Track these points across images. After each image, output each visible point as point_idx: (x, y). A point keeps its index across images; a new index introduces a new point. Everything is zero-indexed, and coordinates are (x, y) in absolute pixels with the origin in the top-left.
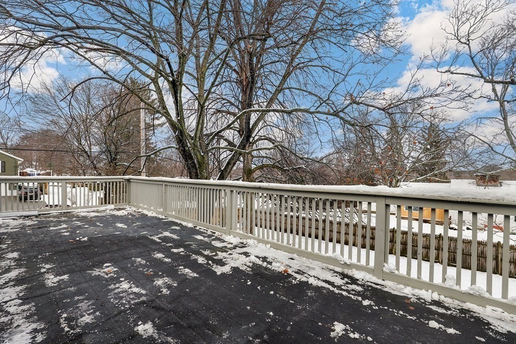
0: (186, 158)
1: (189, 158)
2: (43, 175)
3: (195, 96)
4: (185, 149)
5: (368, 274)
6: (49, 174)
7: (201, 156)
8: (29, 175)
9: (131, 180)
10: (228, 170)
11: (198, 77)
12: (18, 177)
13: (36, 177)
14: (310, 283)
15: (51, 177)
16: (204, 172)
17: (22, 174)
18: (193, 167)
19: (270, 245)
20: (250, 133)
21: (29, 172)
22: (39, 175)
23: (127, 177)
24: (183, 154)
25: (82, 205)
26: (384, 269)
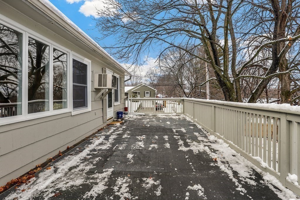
0: (222, 86)
1: (224, 85)
2: (164, 97)
3: (218, 45)
4: (220, 79)
5: (276, 179)
6: (166, 97)
7: (231, 83)
8: (159, 97)
9: (184, 100)
10: (259, 93)
11: (230, 28)
12: (155, 98)
13: (162, 98)
14: (220, 168)
15: (168, 98)
16: (233, 95)
17: (157, 97)
18: (227, 91)
19: (228, 145)
20: (277, 61)
21: (159, 96)
22: (163, 97)
23: (182, 98)
24: (220, 83)
25: (169, 112)
26: (287, 178)
